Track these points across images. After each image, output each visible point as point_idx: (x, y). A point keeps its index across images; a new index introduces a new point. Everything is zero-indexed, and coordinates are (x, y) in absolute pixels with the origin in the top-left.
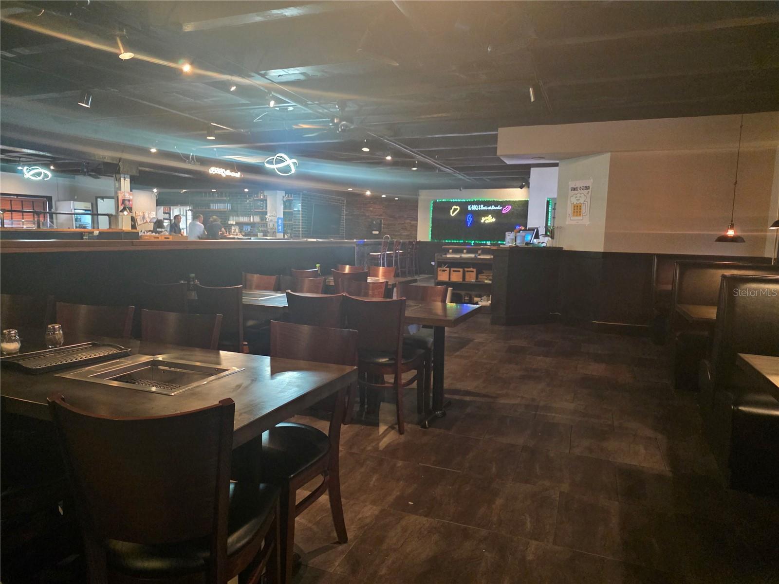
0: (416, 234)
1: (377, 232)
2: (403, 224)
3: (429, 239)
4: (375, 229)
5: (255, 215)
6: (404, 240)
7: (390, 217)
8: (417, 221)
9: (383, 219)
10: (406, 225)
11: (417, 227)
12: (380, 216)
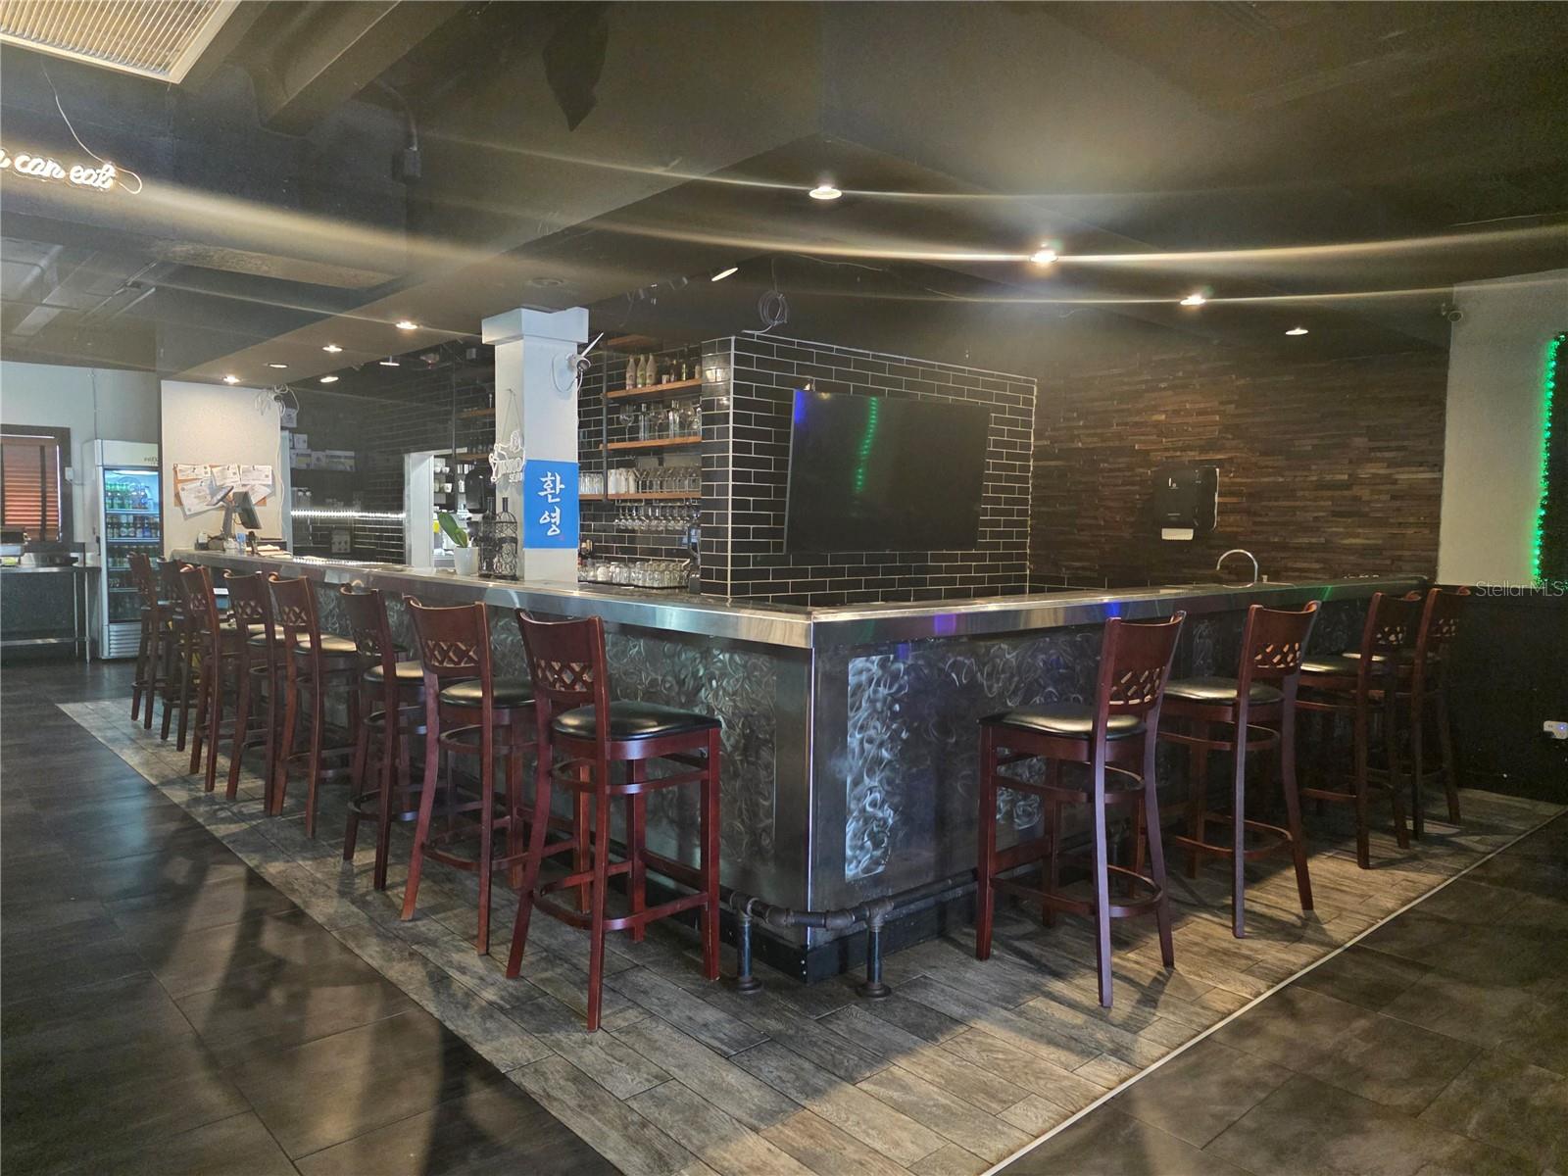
0: (1435, 545)
1: (1187, 535)
2: (1348, 486)
3: (1528, 572)
4: (1173, 515)
5: (610, 466)
6: (1349, 582)
7: (1265, 453)
8: (1438, 466)
9: (1220, 463)
10: (1365, 493)
11: (1435, 499)
12: (1203, 450)
